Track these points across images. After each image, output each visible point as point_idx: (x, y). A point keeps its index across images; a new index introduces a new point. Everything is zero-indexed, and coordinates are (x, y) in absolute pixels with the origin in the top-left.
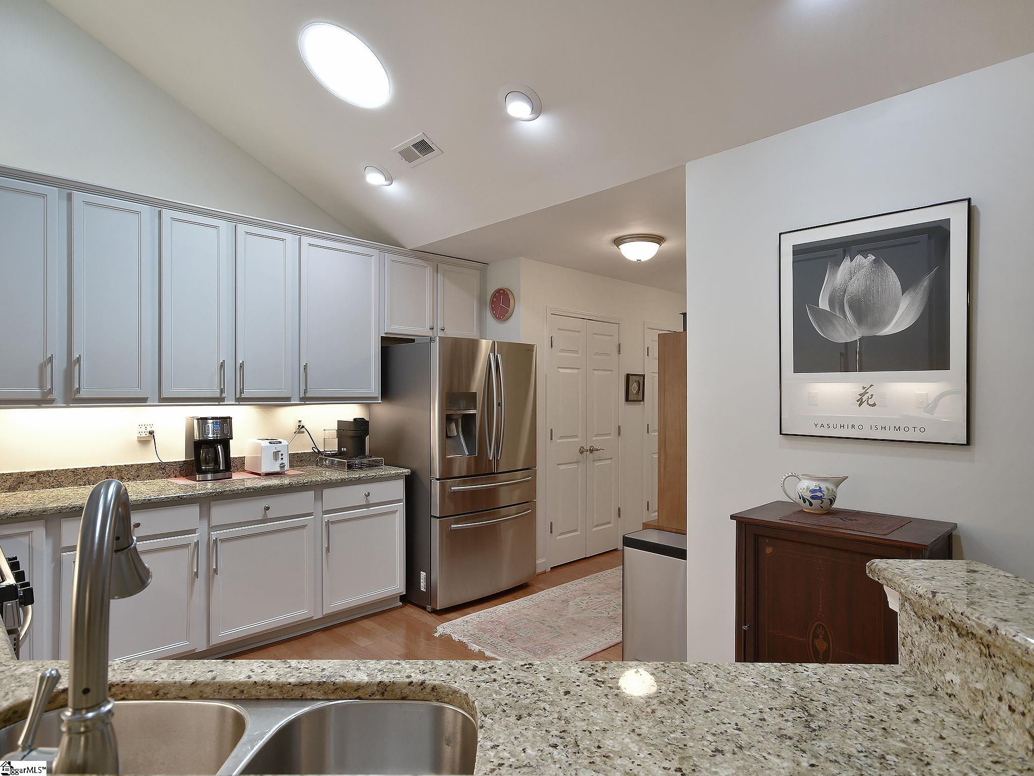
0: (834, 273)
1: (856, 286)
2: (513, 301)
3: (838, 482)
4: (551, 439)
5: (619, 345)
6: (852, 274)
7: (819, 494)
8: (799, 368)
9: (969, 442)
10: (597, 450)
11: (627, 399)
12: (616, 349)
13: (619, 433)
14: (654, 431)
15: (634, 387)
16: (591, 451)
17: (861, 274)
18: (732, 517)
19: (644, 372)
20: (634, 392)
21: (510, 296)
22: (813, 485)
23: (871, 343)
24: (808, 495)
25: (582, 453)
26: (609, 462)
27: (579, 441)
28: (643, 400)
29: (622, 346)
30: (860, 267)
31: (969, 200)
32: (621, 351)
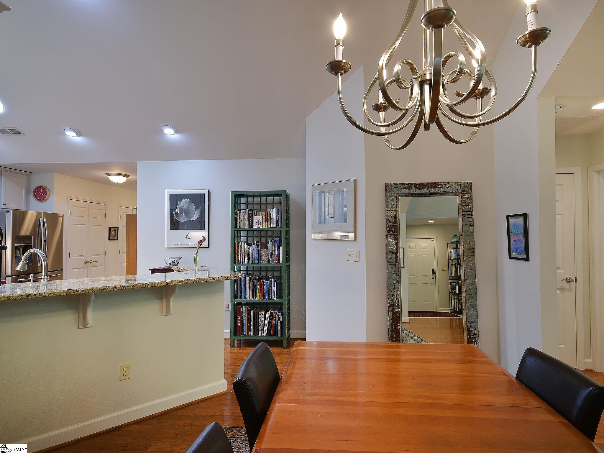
0: (180, 203)
1: (185, 207)
2: (49, 191)
3: (180, 259)
4: (70, 257)
5: (106, 214)
6: (184, 204)
7: (174, 262)
8: (171, 228)
9: (209, 247)
10: (94, 262)
11: (109, 239)
12: (104, 216)
13: (105, 254)
14: (123, 253)
15: (113, 233)
16: (90, 262)
17: (186, 204)
18: (150, 270)
19: (118, 226)
20: (113, 235)
21: (47, 190)
22: (173, 260)
23: (189, 222)
24: (171, 262)
25: (85, 263)
26: (99, 267)
27: (84, 258)
28: (117, 239)
29: (107, 214)
30: (186, 202)
31: (208, 190)
32: (107, 217)
